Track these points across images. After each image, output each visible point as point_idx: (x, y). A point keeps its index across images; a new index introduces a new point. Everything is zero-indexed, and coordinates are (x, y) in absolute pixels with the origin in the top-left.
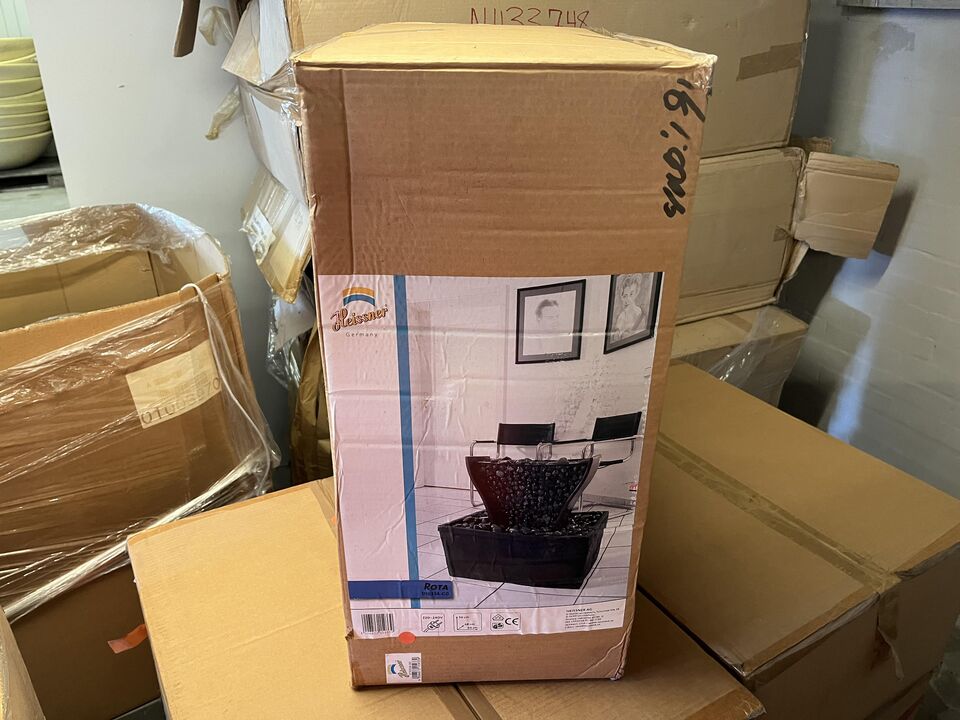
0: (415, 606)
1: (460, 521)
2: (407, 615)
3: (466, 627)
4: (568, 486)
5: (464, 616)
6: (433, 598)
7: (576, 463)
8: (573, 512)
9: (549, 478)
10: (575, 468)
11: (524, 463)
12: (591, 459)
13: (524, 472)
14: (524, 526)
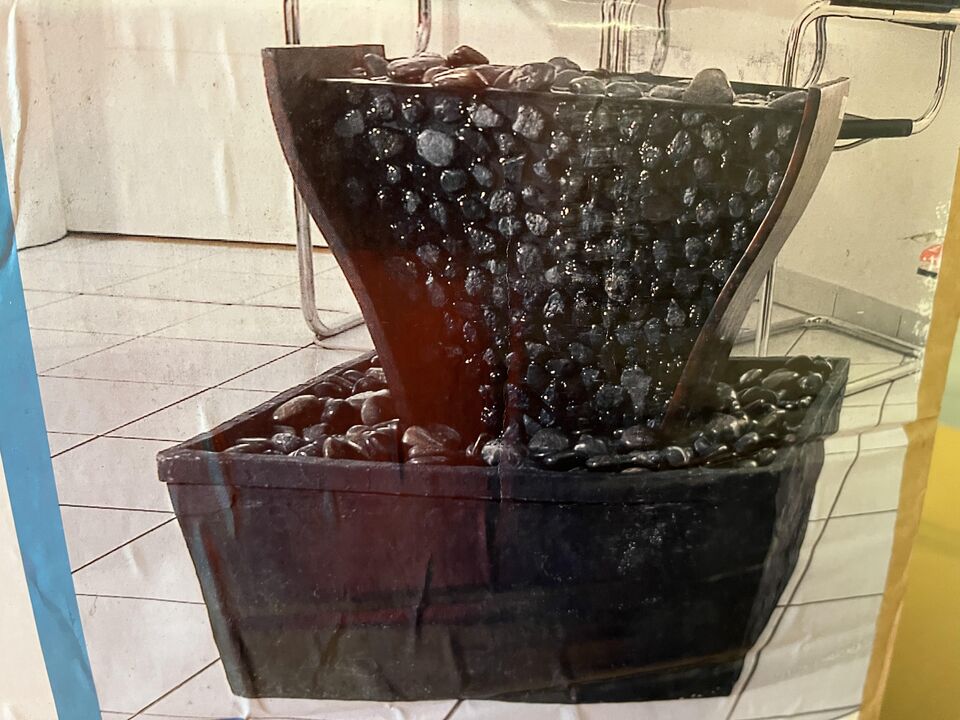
7: (761, 104)
8: (735, 353)
9: (653, 172)
10: (754, 133)
11: (546, 86)
12: (815, 95)
13: (544, 138)
14: (544, 426)
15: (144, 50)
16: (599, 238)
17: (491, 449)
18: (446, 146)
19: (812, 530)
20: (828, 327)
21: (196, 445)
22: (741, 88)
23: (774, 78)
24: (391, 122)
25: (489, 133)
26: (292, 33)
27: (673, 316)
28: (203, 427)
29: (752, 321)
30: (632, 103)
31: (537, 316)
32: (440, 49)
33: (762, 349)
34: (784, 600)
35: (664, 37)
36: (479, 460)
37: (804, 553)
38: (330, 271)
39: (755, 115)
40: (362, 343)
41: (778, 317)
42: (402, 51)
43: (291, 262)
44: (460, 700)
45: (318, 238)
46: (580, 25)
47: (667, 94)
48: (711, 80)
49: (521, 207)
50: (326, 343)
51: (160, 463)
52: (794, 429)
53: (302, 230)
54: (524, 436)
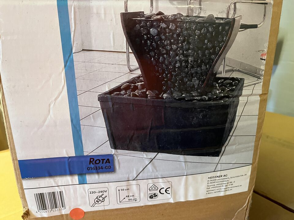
0: (82, 182)
1: (118, 89)
2: (75, 191)
3: (127, 199)
4: (214, 47)
5: (125, 188)
6: (98, 173)
7: (222, 22)
8: (217, 76)
9: (198, 36)
10: (220, 28)
11: (176, 19)
12: (234, 19)
13: (176, 29)
14: (176, 91)
15: (98, 14)
16: (187, 50)
17: (165, 96)
18: (156, 31)
19: (237, 118)
20: (239, 71)
21: (106, 94)
22: (217, 18)
23: (225, 16)
24: (145, 27)
25: (165, 29)
26: (126, 10)
27: (203, 67)
28: (107, 90)
29: (221, 69)
30: (194, 22)
31: (175, 67)
32: (155, 12)
33: (223, 75)
34: (231, 134)
35: (201, 8)
36: (162, 98)
37: (235, 124)
38: (133, 57)
39: (220, 24)
40: (139, 72)
41: (227, 68)
42: (147, 12)
43: (125, 55)
44: (158, 153)
45: (130, 51)
46: (183, 6)
47: (201, 20)
48: (211, 17)
49: (171, 44)
50: (132, 72)
51: (98, 97)
52: (231, 94)
53: (127, 49)
54: (172, 93)
